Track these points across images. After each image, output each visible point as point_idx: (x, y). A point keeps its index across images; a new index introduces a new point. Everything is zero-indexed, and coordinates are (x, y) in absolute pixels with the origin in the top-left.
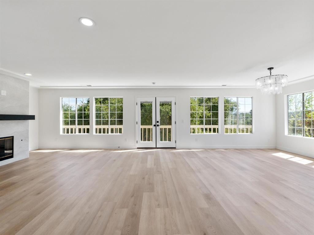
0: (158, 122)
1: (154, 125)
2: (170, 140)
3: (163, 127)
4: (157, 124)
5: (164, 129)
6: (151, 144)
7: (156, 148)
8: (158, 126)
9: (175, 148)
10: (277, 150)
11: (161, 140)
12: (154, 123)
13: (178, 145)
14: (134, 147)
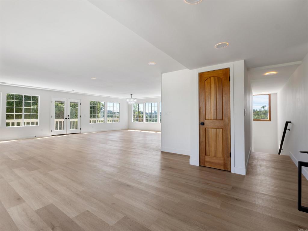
0: (68, 116)
1: (66, 118)
2: (76, 128)
3: (72, 120)
4: (68, 117)
5: (73, 121)
6: (63, 131)
7: (67, 134)
8: (68, 118)
9: (80, 133)
10: (128, 129)
11: (71, 128)
12: (65, 116)
13: (82, 131)
14: (49, 135)
